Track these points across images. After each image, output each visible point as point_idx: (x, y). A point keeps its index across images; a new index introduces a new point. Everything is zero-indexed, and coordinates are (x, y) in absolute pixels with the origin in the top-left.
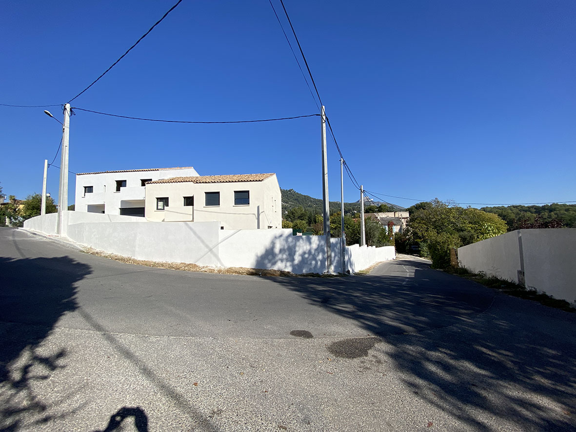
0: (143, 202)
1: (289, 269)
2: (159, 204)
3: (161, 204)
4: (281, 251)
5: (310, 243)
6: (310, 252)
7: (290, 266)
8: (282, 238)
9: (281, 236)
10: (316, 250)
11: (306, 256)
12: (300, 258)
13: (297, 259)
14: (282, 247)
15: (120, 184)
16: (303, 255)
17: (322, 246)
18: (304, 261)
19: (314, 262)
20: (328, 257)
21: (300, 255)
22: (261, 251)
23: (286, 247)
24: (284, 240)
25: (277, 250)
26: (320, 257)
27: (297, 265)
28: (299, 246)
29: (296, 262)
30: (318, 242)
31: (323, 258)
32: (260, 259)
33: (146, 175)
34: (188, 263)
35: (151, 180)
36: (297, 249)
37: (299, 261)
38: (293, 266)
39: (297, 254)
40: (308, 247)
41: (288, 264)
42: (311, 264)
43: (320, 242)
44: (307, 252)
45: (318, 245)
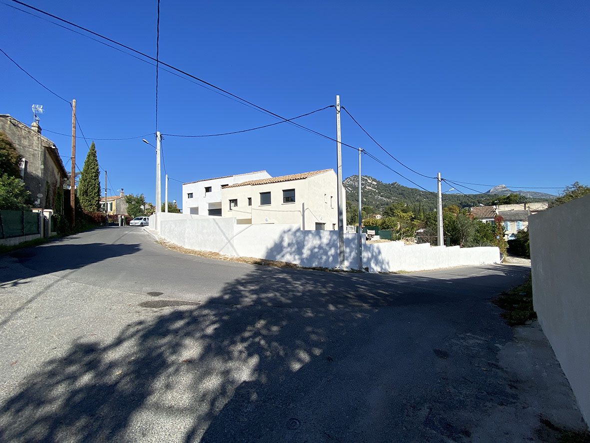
0: (220, 204)
1: (297, 262)
2: (231, 205)
3: (233, 204)
4: (289, 245)
5: (320, 238)
6: (320, 247)
7: (299, 259)
8: (290, 233)
9: (289, 230)
10: (327, 244)
11: (316, 250)
12: (309, 252)
13: (306, 252)
14: (290, 241)
15: (208, 189)
16: (312, 250)
17: (334, 241)
18: (313, 255)
19: (324, 257)
20: (341, 252)
21: (308, 249)
22: (270, 244)
23: (294, 242)
24: (292, 234)
25: (285, 244)
26: (332, 251)
27: (307, 259)
28: (308, 241)
29: (305, 256)
30: (329, 237)
31: (336, 252)
32: (269, 251)
33: (224, 181)
34: (213, 252)
35: (228, 185)
36: (306, 243)
37: (307, 255)
38: (302, 260)
39: (306, 248)
40: (319, 242)
41: (297, 257)
42: (321, 258)
43: (331, 237)
44: (317, 246)
45: (330, 240)
